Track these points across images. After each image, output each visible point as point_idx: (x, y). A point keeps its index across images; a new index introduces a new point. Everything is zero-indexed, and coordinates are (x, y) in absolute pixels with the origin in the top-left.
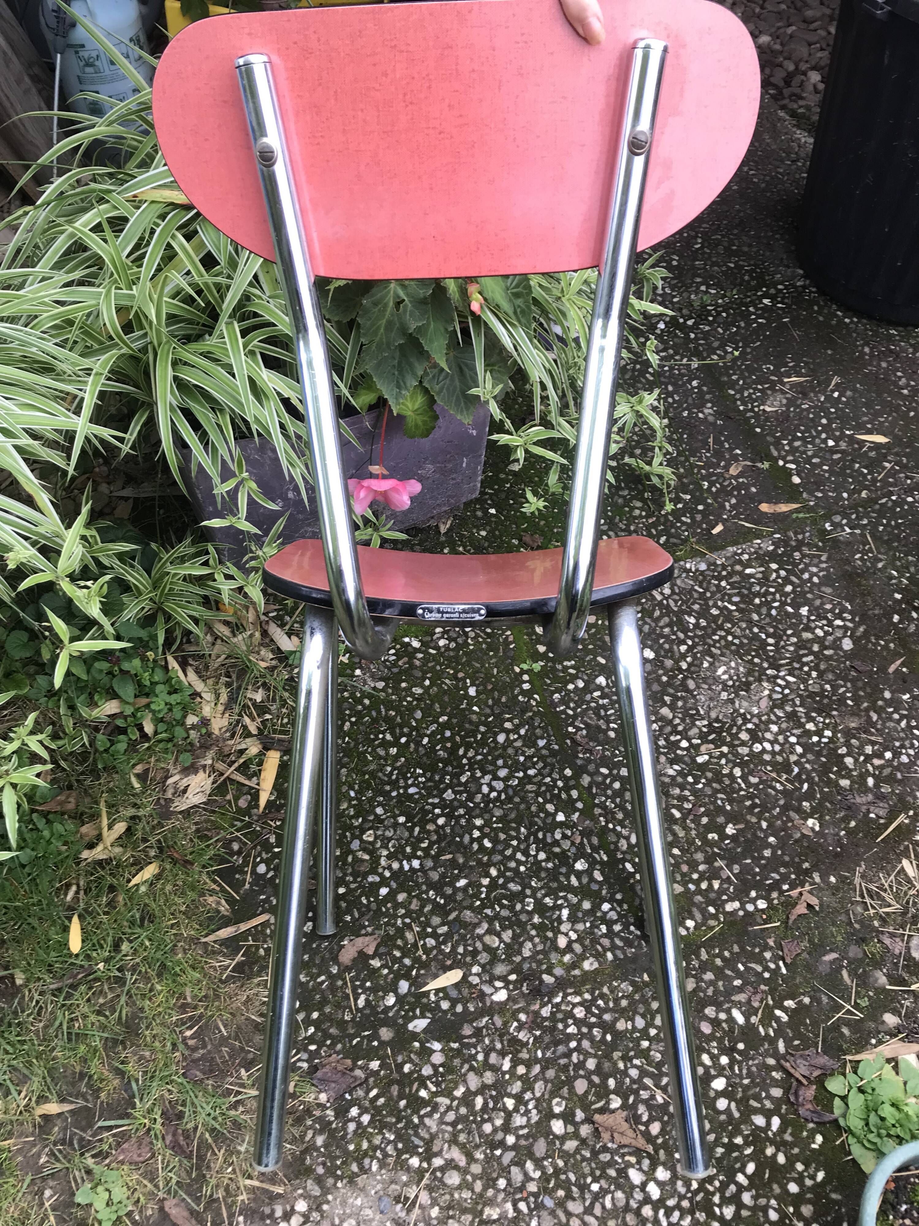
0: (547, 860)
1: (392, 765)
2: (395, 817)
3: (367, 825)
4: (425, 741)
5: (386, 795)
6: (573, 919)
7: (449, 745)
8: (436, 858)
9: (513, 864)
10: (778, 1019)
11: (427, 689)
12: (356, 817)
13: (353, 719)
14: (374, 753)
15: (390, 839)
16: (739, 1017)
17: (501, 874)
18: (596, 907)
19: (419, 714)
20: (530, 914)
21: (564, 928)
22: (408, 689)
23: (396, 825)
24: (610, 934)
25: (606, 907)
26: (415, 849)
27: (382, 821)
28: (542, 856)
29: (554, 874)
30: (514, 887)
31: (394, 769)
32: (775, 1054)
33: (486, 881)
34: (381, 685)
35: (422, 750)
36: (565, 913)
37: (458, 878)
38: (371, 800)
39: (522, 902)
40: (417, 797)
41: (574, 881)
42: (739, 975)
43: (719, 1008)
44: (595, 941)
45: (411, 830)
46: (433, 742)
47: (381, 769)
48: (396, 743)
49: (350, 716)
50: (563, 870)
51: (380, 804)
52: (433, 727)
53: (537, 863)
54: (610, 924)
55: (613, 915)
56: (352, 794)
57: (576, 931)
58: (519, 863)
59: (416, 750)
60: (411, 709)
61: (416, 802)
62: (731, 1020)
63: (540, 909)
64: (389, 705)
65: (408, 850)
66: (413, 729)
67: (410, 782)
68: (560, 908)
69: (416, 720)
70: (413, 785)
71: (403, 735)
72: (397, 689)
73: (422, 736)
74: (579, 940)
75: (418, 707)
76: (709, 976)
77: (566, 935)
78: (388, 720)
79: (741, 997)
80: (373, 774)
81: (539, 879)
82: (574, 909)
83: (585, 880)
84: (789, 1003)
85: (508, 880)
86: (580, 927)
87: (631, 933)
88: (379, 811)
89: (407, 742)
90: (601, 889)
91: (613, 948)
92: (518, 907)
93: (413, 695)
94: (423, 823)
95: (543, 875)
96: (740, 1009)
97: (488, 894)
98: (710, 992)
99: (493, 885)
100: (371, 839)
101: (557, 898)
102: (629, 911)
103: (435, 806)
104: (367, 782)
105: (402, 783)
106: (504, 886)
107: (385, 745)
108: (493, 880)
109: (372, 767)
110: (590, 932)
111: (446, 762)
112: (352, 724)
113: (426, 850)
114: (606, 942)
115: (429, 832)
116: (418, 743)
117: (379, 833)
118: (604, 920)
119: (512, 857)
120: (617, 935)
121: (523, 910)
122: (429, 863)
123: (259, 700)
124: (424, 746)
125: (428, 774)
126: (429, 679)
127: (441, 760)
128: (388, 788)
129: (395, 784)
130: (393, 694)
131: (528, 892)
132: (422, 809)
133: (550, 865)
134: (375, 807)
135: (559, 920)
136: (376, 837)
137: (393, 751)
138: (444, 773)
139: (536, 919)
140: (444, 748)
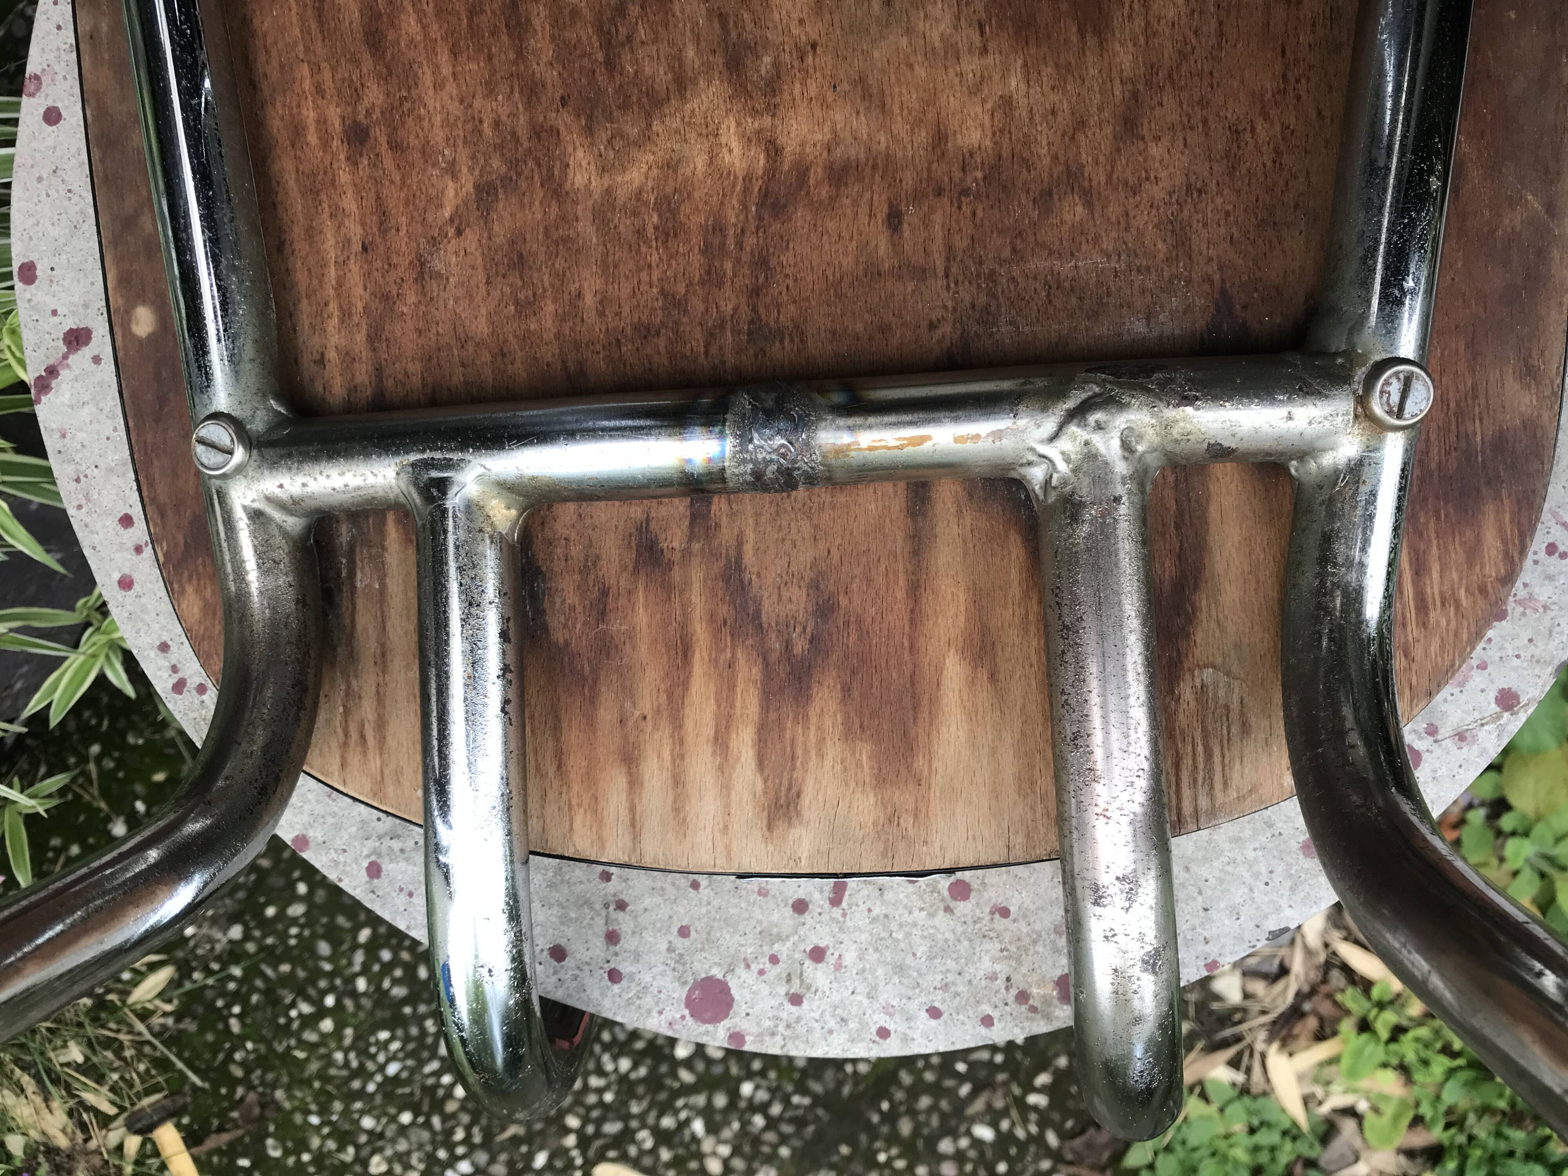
0: (635, 1066)
1: (340, 1048)
2: (394, 1119)
3: (365, 1152)
4: (361, 984)
5: (361, 1094)
6: (712, 1129)
7: (398, 973)
8: (487, 1144)
9: (592, 1099)
10: (1035, 1108)
11: (307, 899)
12: (341, 1148)
13: (236, 1010)
14: (302, 1044)
15: (408, 1153)
16: (984, 1133)
17: (586, 1120)
18: (734, 1095)
19: (324, 948)
20: (654, 1151)
21: (707, 1145)
22: (281, 915)
23: (403, 1130)
24: (772, 1123)
25: (747, 1089)
26: (451, 1147)
27: (381, 1136)
28: (625, 1064)
29: (654, 1083)
30: (612, 1128)
31: (346, 1052)
32: (1049, 1153)
33: (571, 1141)
34: (236, 932)
35: (366, 1002)
36: (698, 1126)
37: (529, 1157)
38: (346, 1113)
39: (633, 1141)
40: (404, 1075)
41: (686, 1076)
42: (961, 1078)
43: (955, 1135)
44: (756, 1141)
45: (427, 1125)
46: (375, 980)
47: (329, 1062)
48: (322, 1013)
49: (228, 1006)
50: (664, 1068)
51: (362, 1113)
52: (359, 957)
53: (623, 1079)
54: (763, 1108)
55: (762, 1096)
56: (314, 1120)
57: (725, 1142)
58: (600, 1091)
59: (358, 1006)
60: (307, 946)
61: (408, 1082)
62: (977, 1143)
63: (663, 1137)
64: (273, 956)
65: (442, 1154)
66: (331, 975)
67: (381, 1058)
68: (687, 1122)
69: (328, 959)
70: (389, 1060)
71: (323, 993)
72: (266, 925)
73: (351, 980)
74: (736, 1151)
75: (315, 936)
76: (925, 1102)
77: (714, 1154)
78: (287, 981)
79: (978, 1105)
80: (322, 1076)
81: (640, 1098)
82: (707, 1112)
83: (700, 1066)
84: (1043, 1079)
85: (599, 1122)
86: (727, 1134)
87: (797, 1107)
88: (368, 1122)
89: (339, 1002)
90: (727, 1069)
91: (784, 1139)
92: (633, 1151)
93: (294, 921)
94: (438, 1106)
95: (640, 1090)
96: (982, 1122)
97: (584, 1154)
98: (935, 1121)
99: (584, 1142)
100: (383, 1168)
101: (676, 1112)
102: (780, 1078)
103: (438, 1074)
104: (322, 1091)
105: (370, 1066)
106: (598, 1134)
107: (311, 1022)
108: (580, 1133)
109: (314, 1067)
110: (744, 1132)
111: (410, 1000)
112: (240, 1017)
113: (467, 1141)
114: (770, 1137)
115: (453, 1116)
116: (354, 994)
117: (389, 1152)
118: (754, 1107)
119: (586, 1088)
120: (780, 1119)
121: (642, 1153)
122: (482, 1157)
123: (80, 1059)
124: (365, 994)
125: (399, 1033)
126: (301, 879)
127: (404, 1001)
128: (356, 1084)
129: (362, 1073)
130: (264, 936)
131: (634, 1124)
132: (425, 1089)
133: (642, 1072)
134: (358, 1121)
135: (695, 1140)
136: (389, 1161)
137: (327, 1025)
138: (419, 1020)
139: (665, 1155)
140: (395, 982)
